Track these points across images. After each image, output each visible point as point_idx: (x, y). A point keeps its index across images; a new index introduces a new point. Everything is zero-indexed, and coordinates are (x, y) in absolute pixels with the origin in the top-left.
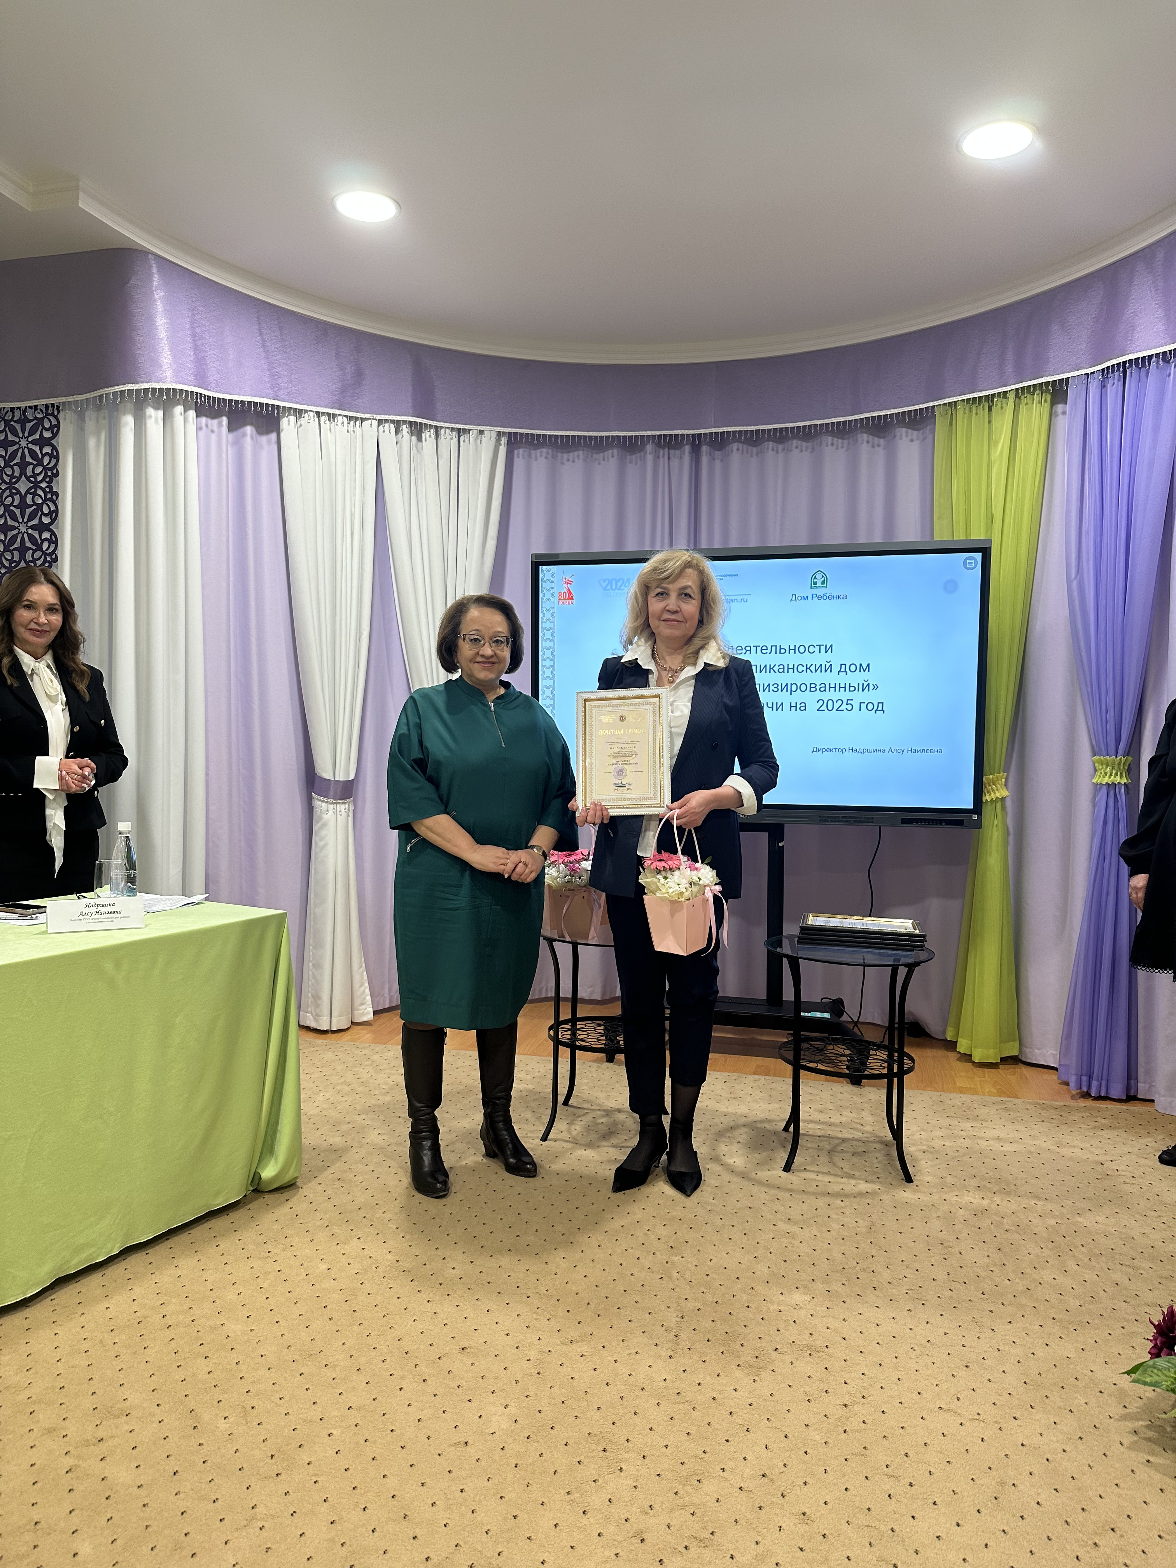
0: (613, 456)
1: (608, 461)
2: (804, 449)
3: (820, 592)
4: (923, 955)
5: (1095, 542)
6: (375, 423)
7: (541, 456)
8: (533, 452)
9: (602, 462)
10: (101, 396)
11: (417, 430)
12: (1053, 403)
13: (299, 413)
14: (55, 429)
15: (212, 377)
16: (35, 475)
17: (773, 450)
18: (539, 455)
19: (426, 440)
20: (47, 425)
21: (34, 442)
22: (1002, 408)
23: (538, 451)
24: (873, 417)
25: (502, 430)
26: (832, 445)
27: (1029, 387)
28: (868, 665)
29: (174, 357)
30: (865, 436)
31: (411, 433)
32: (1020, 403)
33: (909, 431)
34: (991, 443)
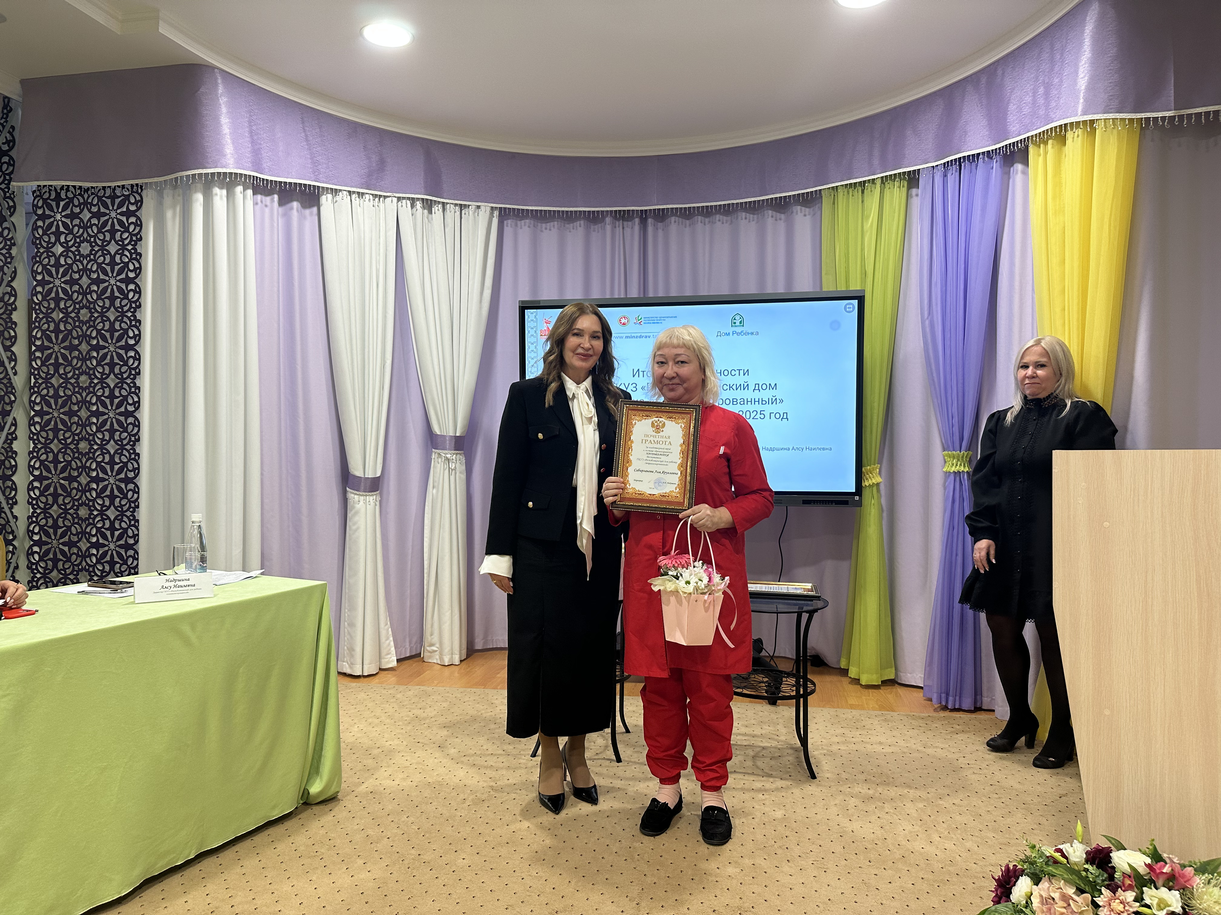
0: (580, 226)
1: (577, 229)
2: (725, 221)
3: (739, 330)
4: (820, 604)
5: (942, 292)
6: (395, 200)
7: (525, 225)
8: (519, 222)
9: (572, 230)
10: (176, 178)
11: (428, 205)
12: (909, 188)
13: (335, 192)
14: (139, 203)
15: (266, 165)
16: (123, 240)
17: (701, 222)
18: (523, 224)
19: (435, 213)
20: (133, 200)
21: (122, 214)
22: (871, 191)
23: (523, 221)
24: (776, 198)
25: (494, 205)
26: (746, 218)
27: (891, 176)
28: (776, 384)
29: (235, 148)
30: (770, 212)
31: (424, 208)
32: (885, 187)
33: (803, 208)
34: (864, 218)
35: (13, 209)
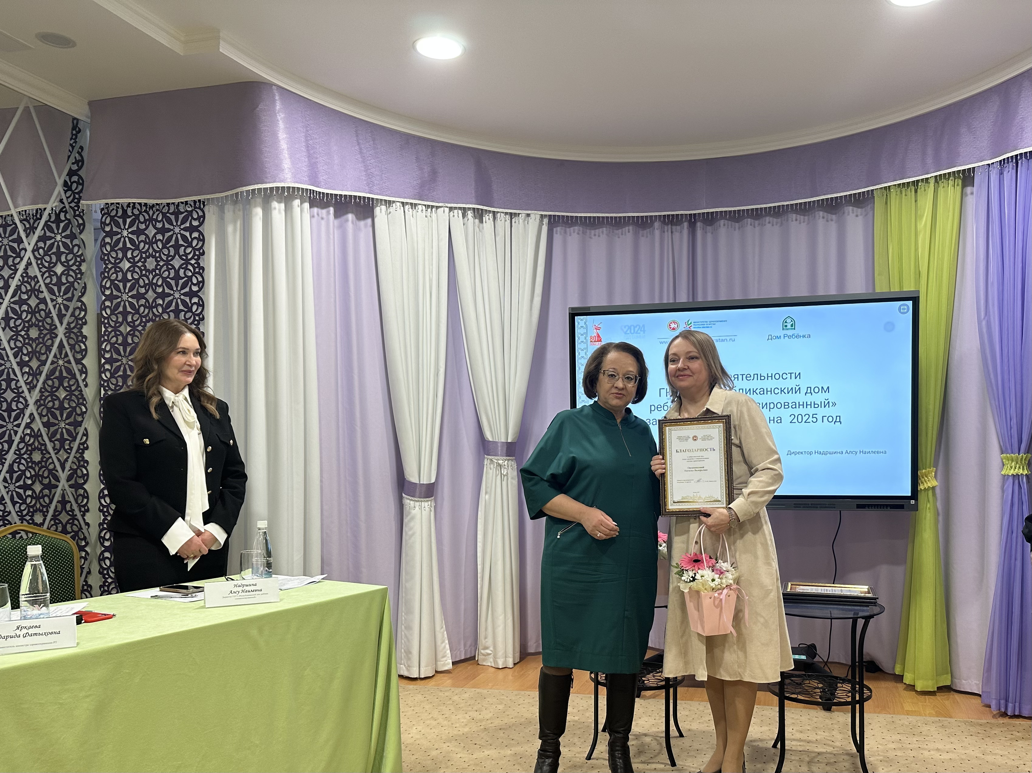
0: (629, 232)
1: (625, 235)
2: (775, 223)
3: (790, 333)
4: (876, 610)
5: (998, 291)
6: (447, 210)
7: (574, 232)
8: (568, 229)
9: (621, 236)
10: (237, 194)
11: (479, 215)
12: (964, 186)
13: (389, 203)
14: (202, 219)
15: (322, 178)
16: (186, 255)
17: (751, 225)
18: (572, 231)
19: (486, 222)
20: (195, 216)
21: (185, 229)
22: (925, 190)
23: (572, 229)
24: (827, 199)
25: (544, 213)
26: (796, 220)
27: (945, 174)
28: (828, 387)
29: (293, 163)
30: (821, 213)
31: (475, 217)
32: (939, 187)
33: (855, 209)
34: (918, 217)
35: (82, 227)
